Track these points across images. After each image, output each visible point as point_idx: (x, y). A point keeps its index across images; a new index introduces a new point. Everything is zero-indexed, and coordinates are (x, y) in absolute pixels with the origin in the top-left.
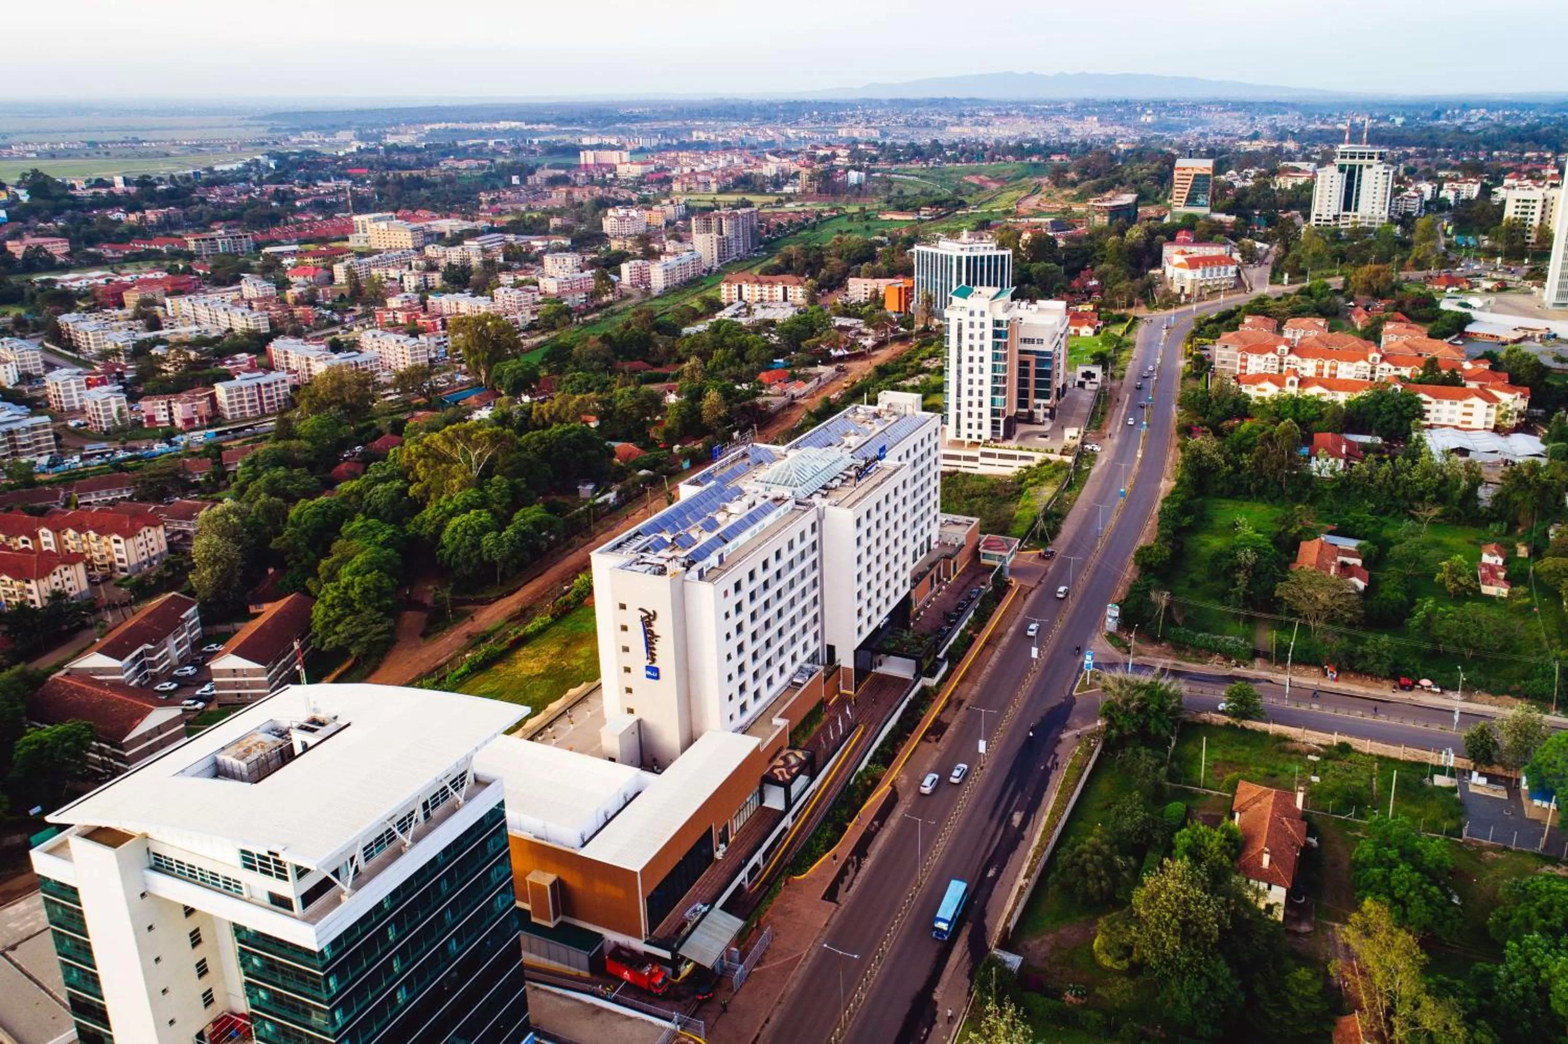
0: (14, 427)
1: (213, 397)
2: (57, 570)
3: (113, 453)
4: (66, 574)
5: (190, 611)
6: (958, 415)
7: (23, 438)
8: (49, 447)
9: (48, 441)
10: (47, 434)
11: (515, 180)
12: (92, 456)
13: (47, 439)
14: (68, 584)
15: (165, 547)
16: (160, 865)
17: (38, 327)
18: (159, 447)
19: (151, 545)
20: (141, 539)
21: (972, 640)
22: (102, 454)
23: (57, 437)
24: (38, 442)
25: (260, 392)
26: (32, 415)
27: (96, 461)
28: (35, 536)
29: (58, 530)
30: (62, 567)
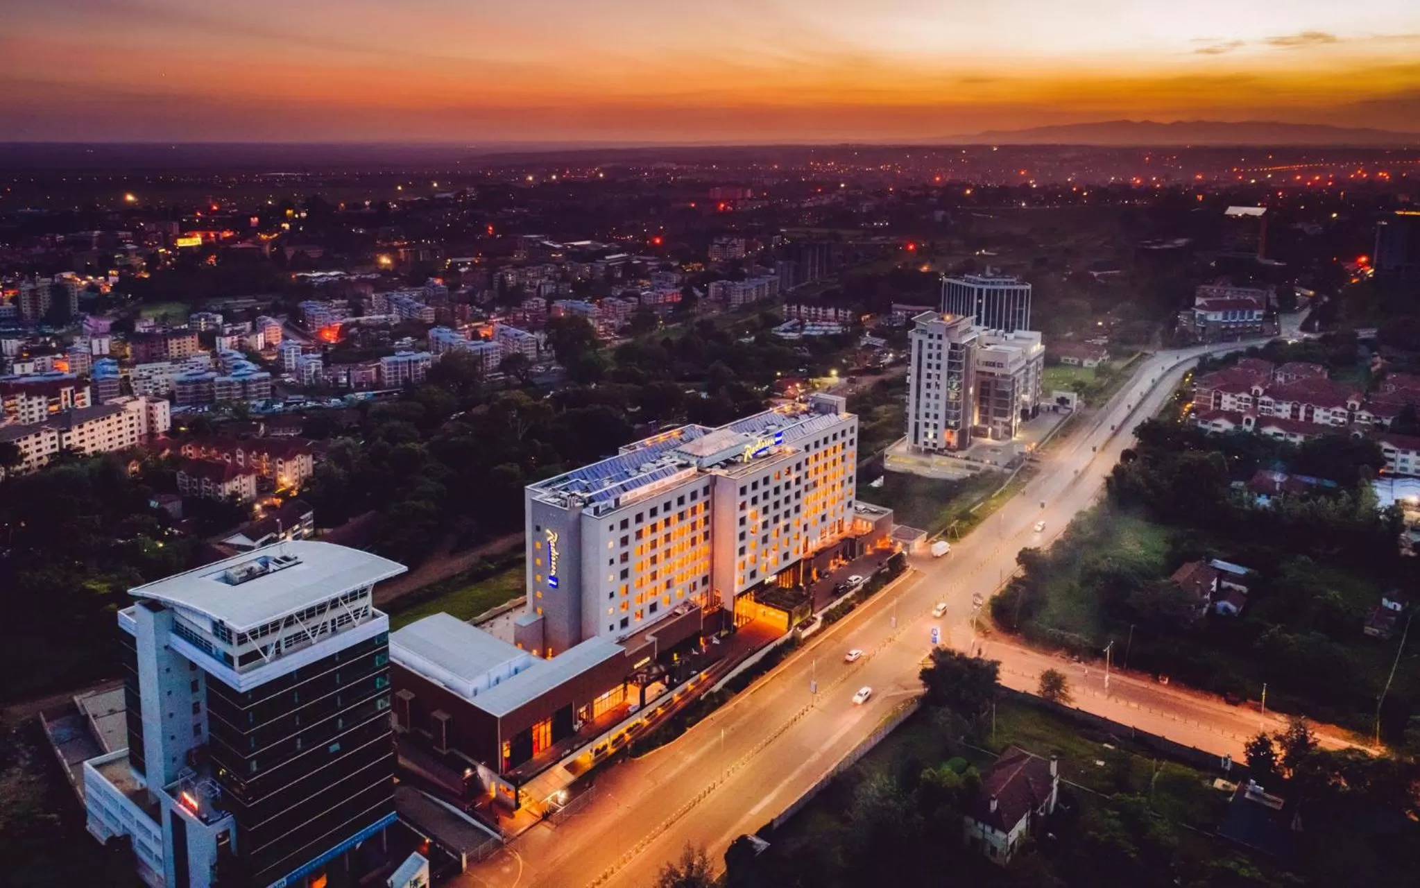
0: (247, 378)
1: (378, 368)
2: (238, 477)
3: (305, 403)
4: (244, 481)
5: (308, 514)
6: (917, 425)
7: (253, 387)
8: (265, 396)
9: (267, 390)
10: (266, 386)
11: (652, 211)
12: (291, 404)
13: (266, 388)
14: (244, 489)
15: (311, 472)
16: (179, 630)
17: (285, 310)
18: (335, 401)
19: (302, 468)
20: (295, 463)
21: (852, 608)
22: (298, 403)
23: (273, 388)
24: (260, 391)
25: (410, 367)
26: (262, 371)
27: (292, 407)
28: (233, 455)
29: (248, 452)
30: (241, 476)
